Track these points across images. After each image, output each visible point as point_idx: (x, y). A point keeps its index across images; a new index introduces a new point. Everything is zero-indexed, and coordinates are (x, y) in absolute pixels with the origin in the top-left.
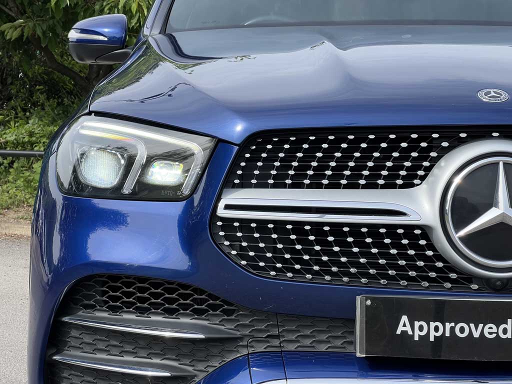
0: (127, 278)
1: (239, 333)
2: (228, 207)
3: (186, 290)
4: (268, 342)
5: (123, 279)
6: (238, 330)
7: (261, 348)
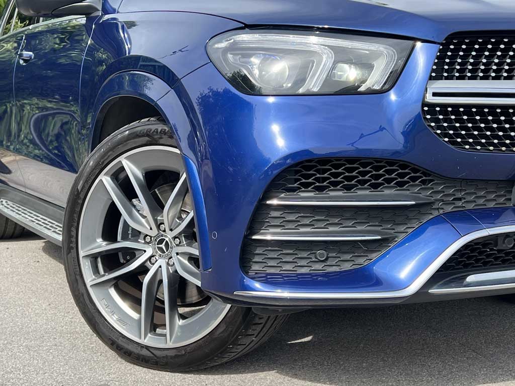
0: (337, 160)
1: (433, 199)
2: (435, 94)
3: (393, 166)
4: (454, 204)
5: (333, 161)
6: (432, 197)
7: (449, 209)
